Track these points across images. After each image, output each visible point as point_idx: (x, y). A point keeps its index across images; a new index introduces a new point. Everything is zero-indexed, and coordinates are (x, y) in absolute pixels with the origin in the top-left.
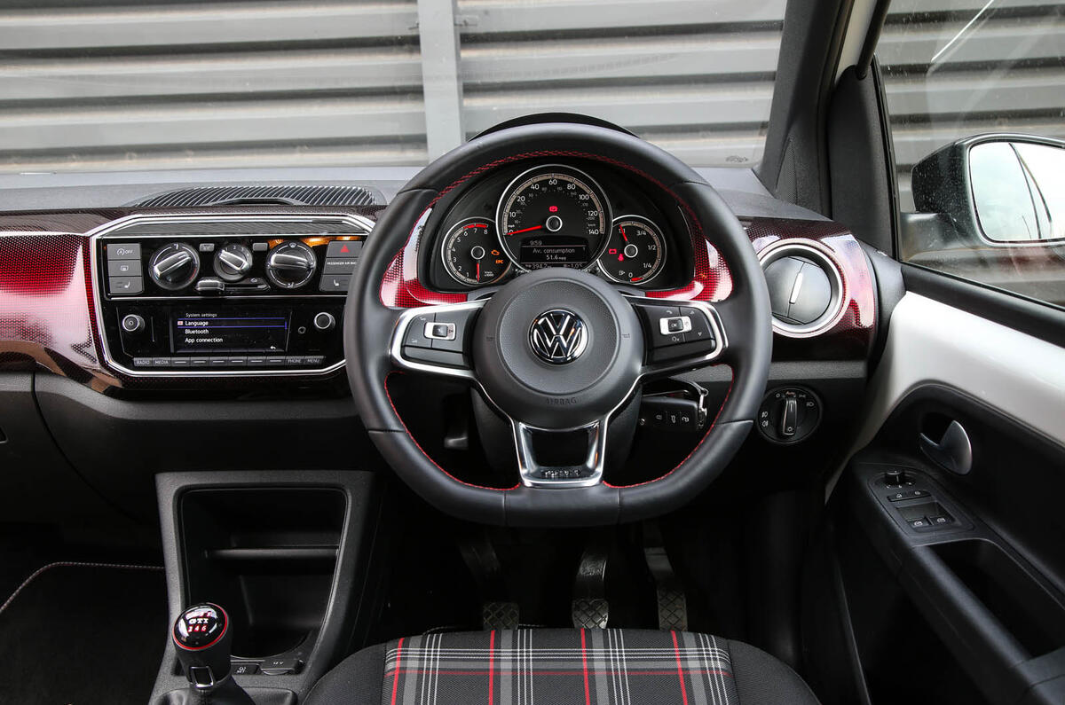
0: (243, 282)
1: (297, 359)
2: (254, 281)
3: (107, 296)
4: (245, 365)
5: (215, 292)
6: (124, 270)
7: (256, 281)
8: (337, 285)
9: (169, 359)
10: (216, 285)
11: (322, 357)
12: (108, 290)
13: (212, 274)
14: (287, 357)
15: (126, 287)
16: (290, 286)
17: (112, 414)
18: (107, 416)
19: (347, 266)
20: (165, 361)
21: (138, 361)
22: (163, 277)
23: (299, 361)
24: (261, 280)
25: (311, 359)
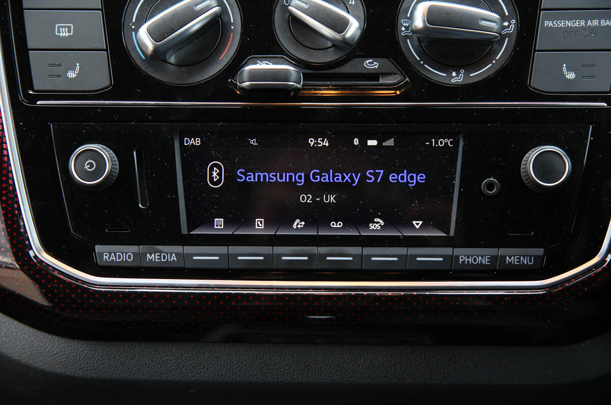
0: (347, 69)
1: (480, 256)
2: (371, 64)
3: (27, 96)
4: (358, 267)
5: (284, 93)
6: (64, 33)
7: (376, 65)
8: (571, 76)
9: (179, 249)
10: (285, 76)
11: (540, 252)
12: (28, 82)
13: (272, 49)
14: (458, 251)
15: (71, 75)
16: (457, 78)
17: (38, 363)
18: (28, 367)
19: (592, 29)
20: (169, 254)
21: (107, 253)
22: (158, 56)
23: (485, 261)
24: (388, 65)
25: (513, 256)
